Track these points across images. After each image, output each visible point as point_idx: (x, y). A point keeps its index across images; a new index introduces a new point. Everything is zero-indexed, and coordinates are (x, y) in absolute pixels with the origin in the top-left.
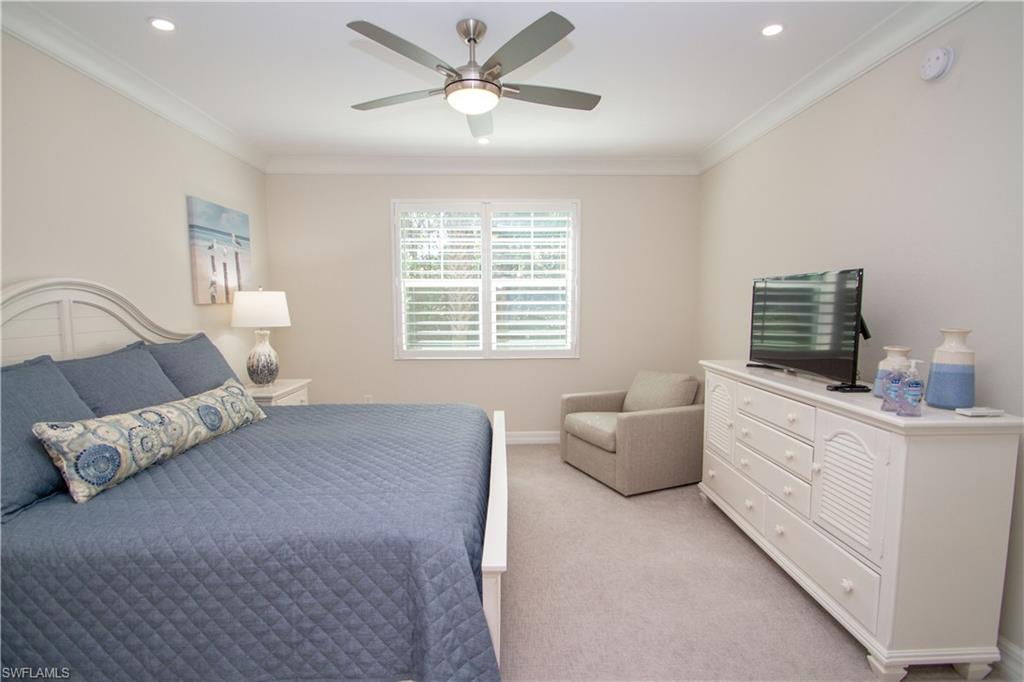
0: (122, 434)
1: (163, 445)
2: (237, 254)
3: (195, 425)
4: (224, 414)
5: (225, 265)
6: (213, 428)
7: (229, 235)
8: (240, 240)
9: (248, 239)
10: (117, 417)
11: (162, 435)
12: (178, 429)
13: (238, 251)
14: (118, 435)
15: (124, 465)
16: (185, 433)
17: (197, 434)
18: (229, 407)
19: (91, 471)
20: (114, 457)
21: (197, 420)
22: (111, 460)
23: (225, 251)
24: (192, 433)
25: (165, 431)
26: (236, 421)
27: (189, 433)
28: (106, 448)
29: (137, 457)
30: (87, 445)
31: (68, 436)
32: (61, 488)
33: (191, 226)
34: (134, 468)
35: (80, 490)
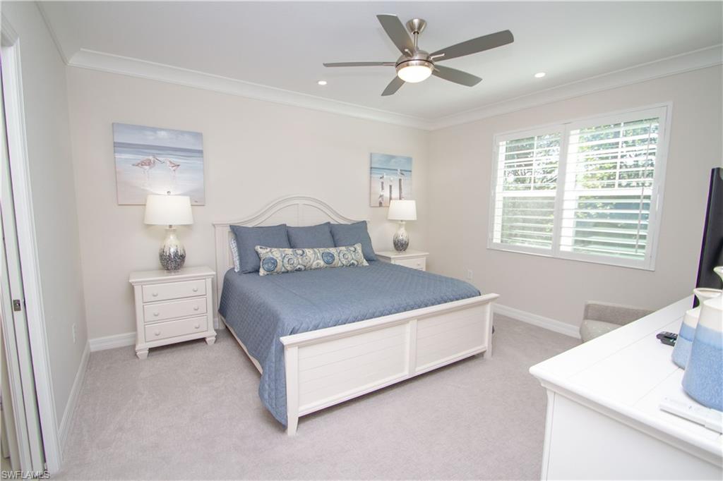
0: (282, 255)
1: (299, 264)
2: (400, 180)
3: (318, 259)
4: (336, 257)
5: (391, 186)
6: (327, 263)
7: (397, 170)
8: (403, 172)
9: (410, 171)
10: (284, 249)
11: (300, 260)
12: (308, 259)
13: (402, 178)
14: (280, 255)
15: (278, 267)
16: (312, 261)
17: (318, 264)
18: (341, 255)
19: (266, 266)
20: (275, 263)
21: (320, 257)
22: (274, 263)
23: (392, 179)
24: (315, 263)
25: (302, 259)
26: (344, 262)
27: (314, 261)
28: (273, 259)
29: (285, 266)
30: (267, 256)
31: (263, 252)
32: (257, 271)
33: (371, 168)
34: (283, 270)
35: (262, 272)
